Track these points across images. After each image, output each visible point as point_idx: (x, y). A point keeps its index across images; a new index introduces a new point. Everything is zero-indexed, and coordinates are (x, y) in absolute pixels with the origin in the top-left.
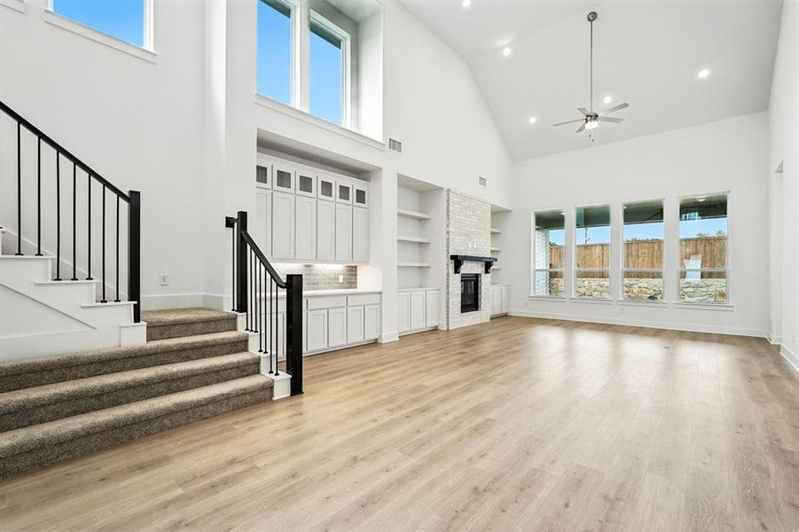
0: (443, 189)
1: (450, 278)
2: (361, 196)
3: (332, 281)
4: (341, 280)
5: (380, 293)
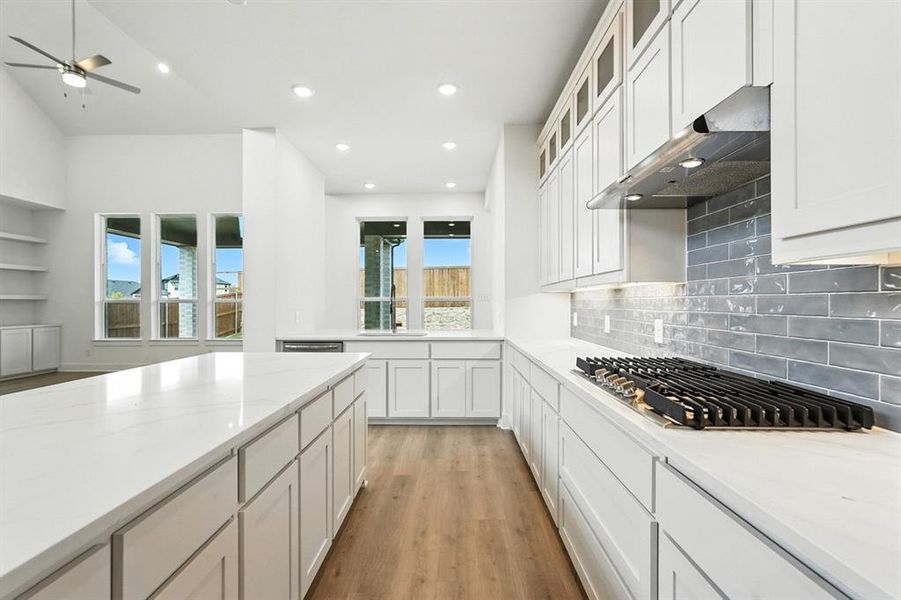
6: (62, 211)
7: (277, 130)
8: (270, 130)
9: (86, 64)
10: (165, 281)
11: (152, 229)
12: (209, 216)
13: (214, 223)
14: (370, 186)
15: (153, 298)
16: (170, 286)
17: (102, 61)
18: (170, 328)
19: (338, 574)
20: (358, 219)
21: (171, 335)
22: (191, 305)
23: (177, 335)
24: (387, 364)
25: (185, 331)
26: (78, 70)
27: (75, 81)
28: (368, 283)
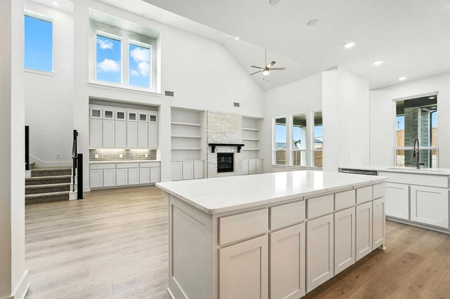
0: (204, 111)
1: (209, 155)
2: (153, 118)
3: (142, 157)
4: (147, 156)
5: (160, 162)
6: (263, 119)
7: (338, 67)
8: (335, 68)
9: (269, 66)
10: (296, 143)
11: (290, 121)
12: (311, 112)
13: (313, 115)
14: (402, 79)
15: (290, 149)
16: (298, 144)
17: (273, 63)
18: (297, 161)
19: (357, 277)
20: (395, 100)
21: (298, 165)
22: (305, 152)
23: (300, 165)
24: (409, 187)
25: (303, 163)
26: (267, 69)
27: (266, 73)
28: (406, 138)
